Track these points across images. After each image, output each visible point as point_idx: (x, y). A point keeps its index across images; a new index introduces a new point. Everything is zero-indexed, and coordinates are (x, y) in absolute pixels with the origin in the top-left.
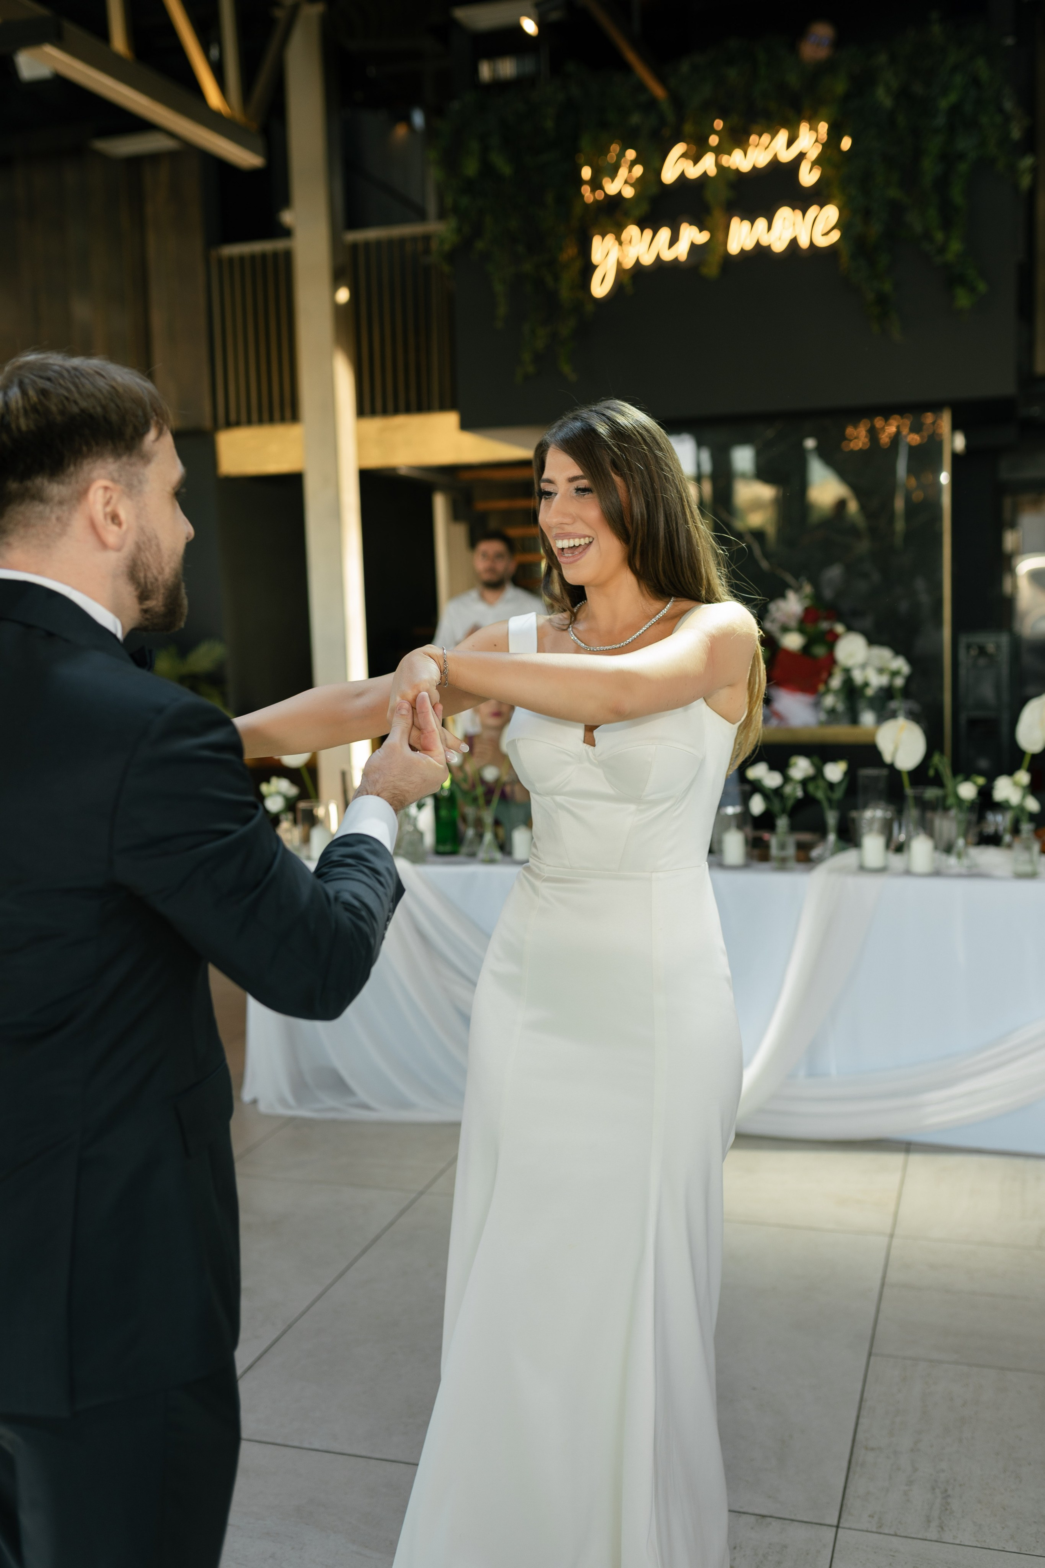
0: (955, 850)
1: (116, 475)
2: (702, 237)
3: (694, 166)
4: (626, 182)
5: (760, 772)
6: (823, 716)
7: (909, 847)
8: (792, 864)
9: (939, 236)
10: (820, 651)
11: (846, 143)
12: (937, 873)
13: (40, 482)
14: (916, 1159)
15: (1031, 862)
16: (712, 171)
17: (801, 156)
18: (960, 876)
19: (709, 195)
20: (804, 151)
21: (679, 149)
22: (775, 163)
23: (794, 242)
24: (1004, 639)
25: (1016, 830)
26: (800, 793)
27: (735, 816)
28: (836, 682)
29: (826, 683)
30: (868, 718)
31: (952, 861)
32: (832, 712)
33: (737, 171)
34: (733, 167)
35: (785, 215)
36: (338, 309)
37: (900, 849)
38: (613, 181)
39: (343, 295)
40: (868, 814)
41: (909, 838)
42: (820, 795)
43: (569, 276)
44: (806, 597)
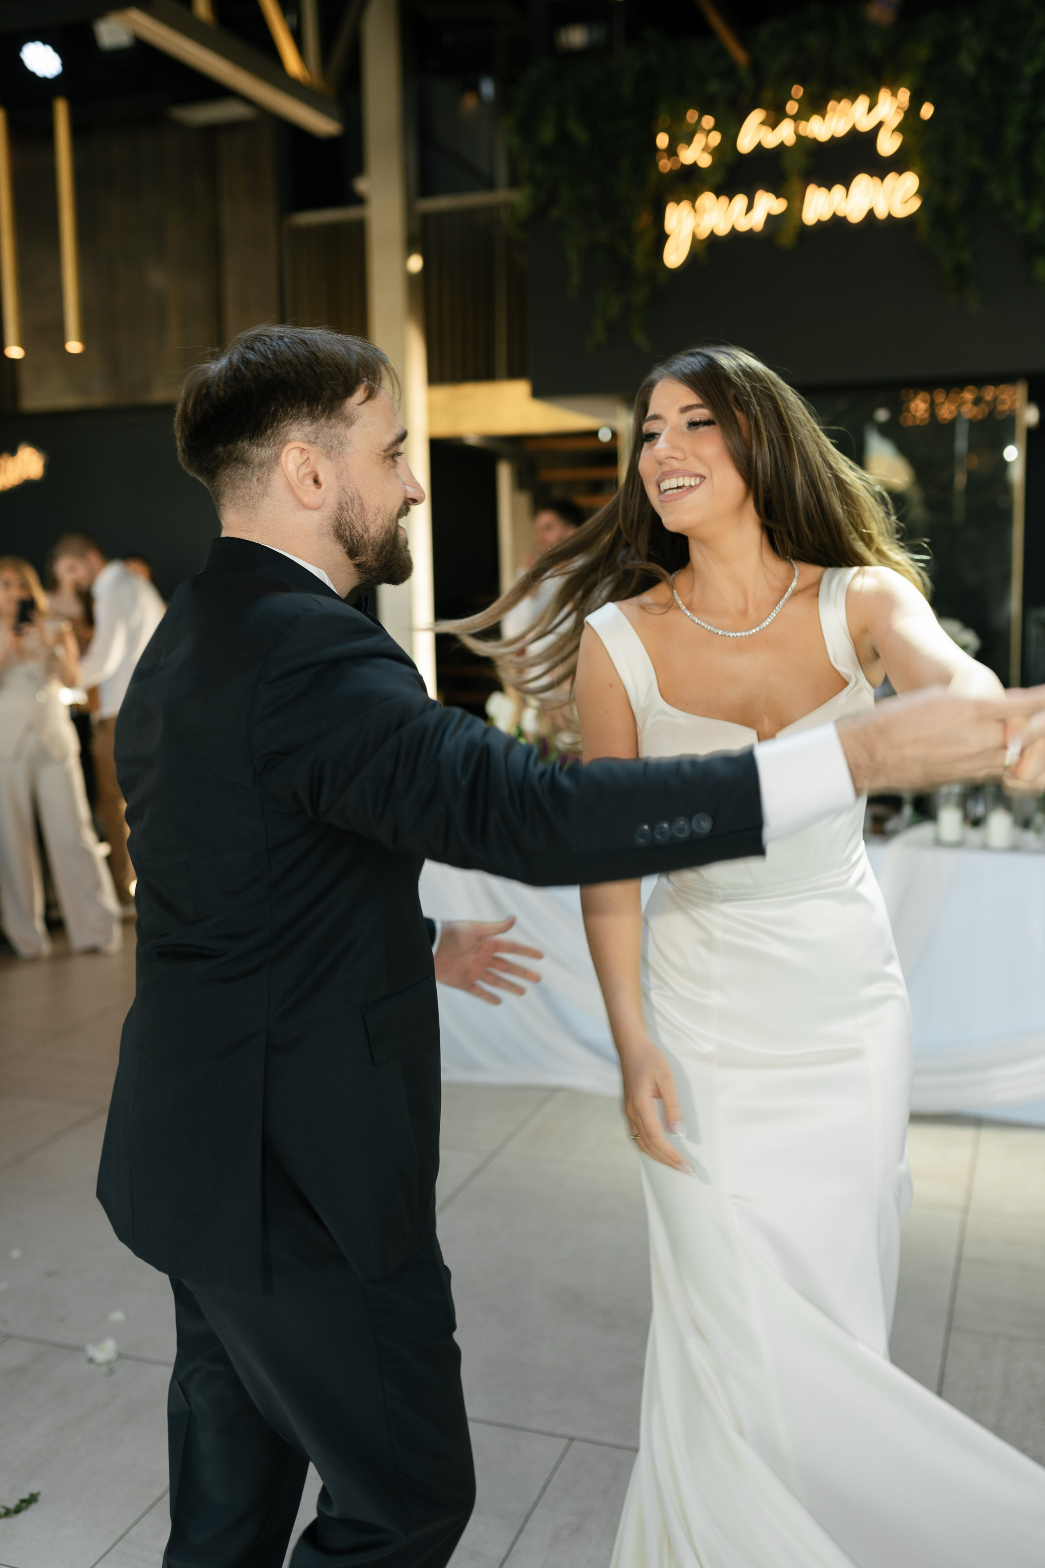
0: (1034, 825)
1: (312, 437)
2: (779, 206)
3: (771, 134)
4: (702, 151)
7: (987, 821)
9: (1020, 206)
11: (927, 111)
12: (1015, 848)
13: (243, 445)
14: (988, 1136)
16: (790, 140)
17: (880, 124)
18: (1038, 852)
19: (788, 163)
20: (883, 120)
21: (756, 116)
22: (854, 133)
23: (871, 212)
31: (1031, 836)
33: (815, 140)
34: (811, 136)
35: (862, 182)
36: (411, 279)
37: (977, 822)
38: (688, 149)
39: (415, 263)
40: (945, 789)
41: (986, 812)
43: (643, 245)
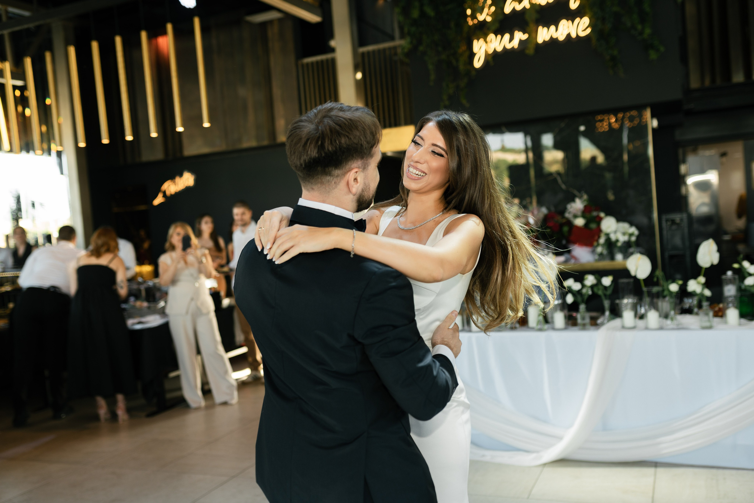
0: (670, 317)
2: (525, 37)
3: (519, 5)
4: (487, 14)
5: (570, 283)
6: (597, 257)
7: (646, 316)
8: (588, 326)
9: (639, 27)
10: (593, 226)
12: (661, 328)
14: (660, 471)
15: (709, 321)
16: (528, 6)
18: (673, 329)
19: (527, 17)
22: (557, 0)
23: (569, 35)
24: (685, 216)
25: (700, 306)
26: (590, 292)
27: (558, 304)
28: (602, 240)
29: (597, 241)
30: (619, 257)
31: (669, 322)
32: (601, 255)
33: (539, 5)
34: (538, 3)
35: (564, 23)
36: (357, 82)
37: (642, 317)
38: (481, 15)
39: (359, 76)
40: (625, 301)
41: (646, 311)
42: (600, 293)
43: (463, 59)
44: (585, 201)
